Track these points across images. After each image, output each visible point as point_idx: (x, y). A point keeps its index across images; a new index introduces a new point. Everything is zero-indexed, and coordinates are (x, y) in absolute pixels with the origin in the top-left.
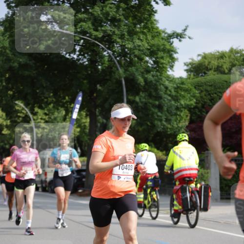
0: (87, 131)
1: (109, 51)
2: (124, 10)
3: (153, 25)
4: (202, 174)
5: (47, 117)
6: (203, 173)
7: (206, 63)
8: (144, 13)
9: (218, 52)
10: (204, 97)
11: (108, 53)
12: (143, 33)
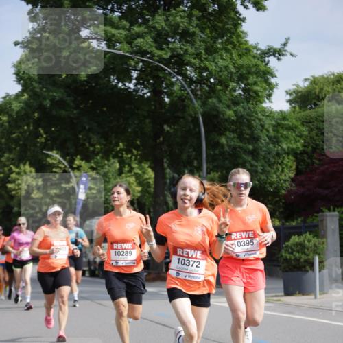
0: (152, 190)
1: (180, 78)
2: (199, 19)
3: (240, 40)
4: (315, 245)
5: (95, 172)
6: (317, 244)
7: (317, 91)
8: (226, 23)
9: (334, 75)
10: (315, 138)
11: (178, 79)
12: (227, 51)
